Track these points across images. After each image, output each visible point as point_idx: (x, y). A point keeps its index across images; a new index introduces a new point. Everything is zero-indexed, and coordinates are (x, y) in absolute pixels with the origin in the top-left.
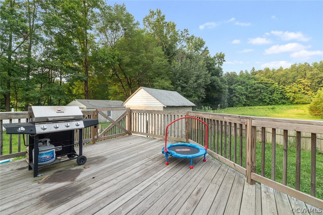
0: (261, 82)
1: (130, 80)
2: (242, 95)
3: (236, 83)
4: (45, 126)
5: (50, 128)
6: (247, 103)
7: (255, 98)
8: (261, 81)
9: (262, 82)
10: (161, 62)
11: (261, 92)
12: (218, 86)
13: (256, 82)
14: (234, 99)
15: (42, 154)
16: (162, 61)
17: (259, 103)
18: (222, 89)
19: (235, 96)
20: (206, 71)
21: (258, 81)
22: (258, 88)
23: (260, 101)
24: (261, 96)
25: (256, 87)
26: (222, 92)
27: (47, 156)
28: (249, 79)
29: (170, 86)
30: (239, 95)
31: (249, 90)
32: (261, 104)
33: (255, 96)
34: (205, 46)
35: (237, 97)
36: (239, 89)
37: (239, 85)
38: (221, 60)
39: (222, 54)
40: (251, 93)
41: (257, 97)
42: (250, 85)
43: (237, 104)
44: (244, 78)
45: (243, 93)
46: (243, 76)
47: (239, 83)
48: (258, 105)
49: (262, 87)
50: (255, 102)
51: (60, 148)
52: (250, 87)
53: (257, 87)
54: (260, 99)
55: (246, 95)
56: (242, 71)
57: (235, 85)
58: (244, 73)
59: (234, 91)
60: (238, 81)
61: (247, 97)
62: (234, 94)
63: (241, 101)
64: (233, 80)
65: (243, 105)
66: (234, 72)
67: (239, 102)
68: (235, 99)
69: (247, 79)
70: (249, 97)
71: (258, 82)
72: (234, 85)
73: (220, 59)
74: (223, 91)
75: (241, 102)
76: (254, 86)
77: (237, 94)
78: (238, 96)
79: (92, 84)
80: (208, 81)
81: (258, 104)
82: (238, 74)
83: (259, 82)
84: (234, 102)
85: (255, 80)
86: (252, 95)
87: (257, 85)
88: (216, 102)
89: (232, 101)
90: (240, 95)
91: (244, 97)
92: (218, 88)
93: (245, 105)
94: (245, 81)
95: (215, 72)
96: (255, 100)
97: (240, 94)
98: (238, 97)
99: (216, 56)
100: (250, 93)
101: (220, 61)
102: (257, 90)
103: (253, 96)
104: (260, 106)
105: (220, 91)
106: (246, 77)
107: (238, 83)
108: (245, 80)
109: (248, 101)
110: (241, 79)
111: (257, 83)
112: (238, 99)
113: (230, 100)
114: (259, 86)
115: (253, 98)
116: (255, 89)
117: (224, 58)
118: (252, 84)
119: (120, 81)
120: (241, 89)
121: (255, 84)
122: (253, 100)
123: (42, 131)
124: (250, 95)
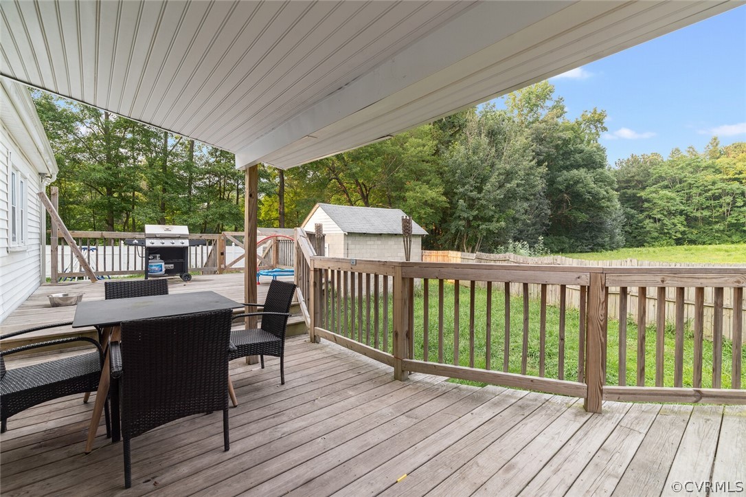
0: (737, 176)
1: (366, 190)
2: (671, 214)
3: (656, 182)
4: (153, 241)
5: (157, 243)
6: (689, 236)
7: (717, 222)
8: (736, 173)
9: (741, 176)
10: (421, 148)
11: (737, 204)
12: (589, 193)
13: (719, 176)
14: (649, 225)
15: (152, 266)
16: (424, 146)
17: (730, 237)
18: (599, 200)
19: (650, 217)
20: (531, 161)
21: (727, 174)
22: (725, 193)
23: (733, 231)
24: (736, 214)
25: (717, 191)
26: (601, 208)
27: (157, 268)
28: (697, 169)
29: (440, 199)
30: (663, 214)
31: (696, 199)
32: (735, 238)
33: (716, 217)
34: (555, 96)
35: (655, 220)
36: (661, 199)
37: (666, 187)
38: (596, 127)
39: (599, 112)
40: (703, 209)
41: (723, 218)
42: (698, 187)
43: (656, 239)
44: (682, 168)
45: (672, 208)
46: (678, 163)
47: (666, 183)
48: (725, 242)
49: (738, 192)
50: (717, 232)
51: (171, 266)
52: (699, 191)
53: (720, 191)
54: (731, 225)
55: (686, 214)
56: (677, 150)
57: (652, 189)
58: (685, 154)
59: (646, 205)
60: (661, 178)
61: (690, 221)
62: (647, 213)
63: (666, 231)
64: (649, 175)
65: (673, 242)
66: (656, 154)
67: (661, 233)
68: (651, 225)
69: (691, 170)
70: (696, 219)
71: (725, 177)
72: (648, 189)
73: (592, 126)
74: (603, 205)
75: (669, 233)
76: (712, 190)
77: (655, 212)
78: (659, 216)
79: (294, 199)
80: (536, 183)
81: (726, 238)
82: (666, 156)
83: (728, 177)
84: (649, 232)
85: (718, 171)
86: (706, 213)
87: (720, 185)
88: (587, 234)
89: (642, 230)
90: (665, 216)
91: (679, 219)
92: (589, 199)
93: (679, 242)
94: (685, 177)
95: (583, 160)
96: (717, 227)
97: (665, 213)
98: (659, 220)
99: (580, 120)
100: (701, 207)
101: (594, 131)
102: (721, 200)
103: (710, 217)
104: (733, 243)
105: (594, 205)
106: (690, 164)
107: (662, 184)
108: (683, 175)
109: (693, 230)
110: (673, 172)
111: (723, 180)
112: (658, 225)
113: (636, 229)
114: (730, 187)
115: (709, 223)
116: (715, 198)
117: (602, 123)
118: (705, 183)
119: (345, 191)
120: (667, 198)
121: (714, 183)
122: (707, 227)
123: (151, 245)
124: (698, 214)
